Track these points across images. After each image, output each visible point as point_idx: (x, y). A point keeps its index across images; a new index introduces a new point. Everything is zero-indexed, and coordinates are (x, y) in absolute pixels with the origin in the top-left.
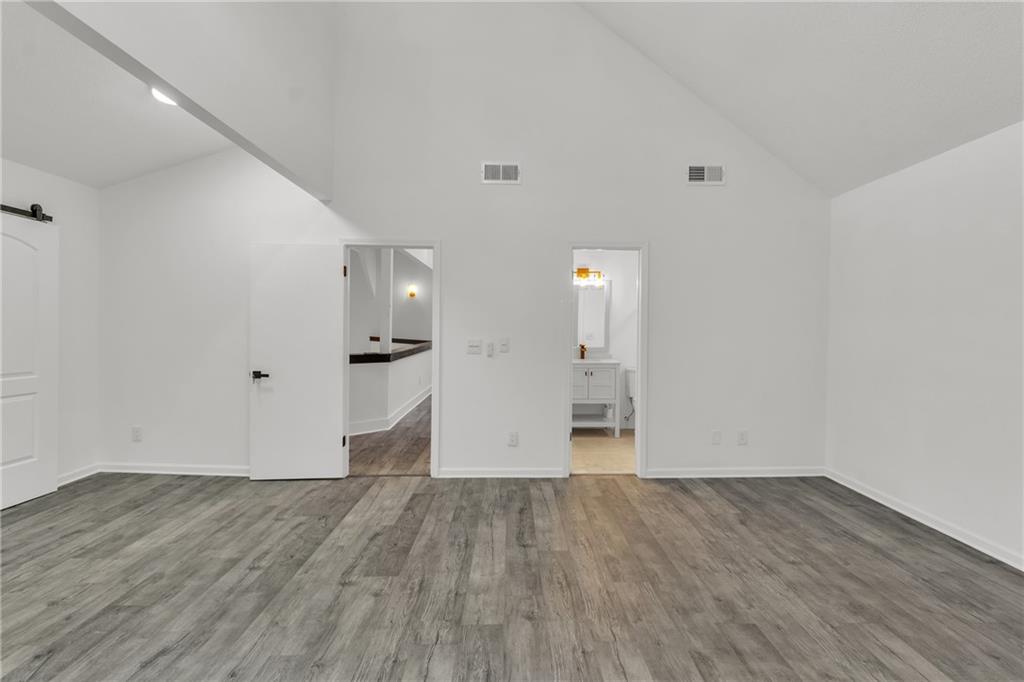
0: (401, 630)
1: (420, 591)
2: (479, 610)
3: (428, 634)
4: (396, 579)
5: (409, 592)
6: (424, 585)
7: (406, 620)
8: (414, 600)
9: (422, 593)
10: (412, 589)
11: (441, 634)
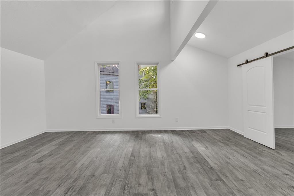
0: (130, 173)
1: (125, 186)
2: (107, 178)
3: (123, 172)
4: (134, 192)
5: (129, 186)
6: (123, 189)
7: (129, 175)
8: (127, 182)
9: (124, 185)
10: (128, 187)
11: (119, 172)
